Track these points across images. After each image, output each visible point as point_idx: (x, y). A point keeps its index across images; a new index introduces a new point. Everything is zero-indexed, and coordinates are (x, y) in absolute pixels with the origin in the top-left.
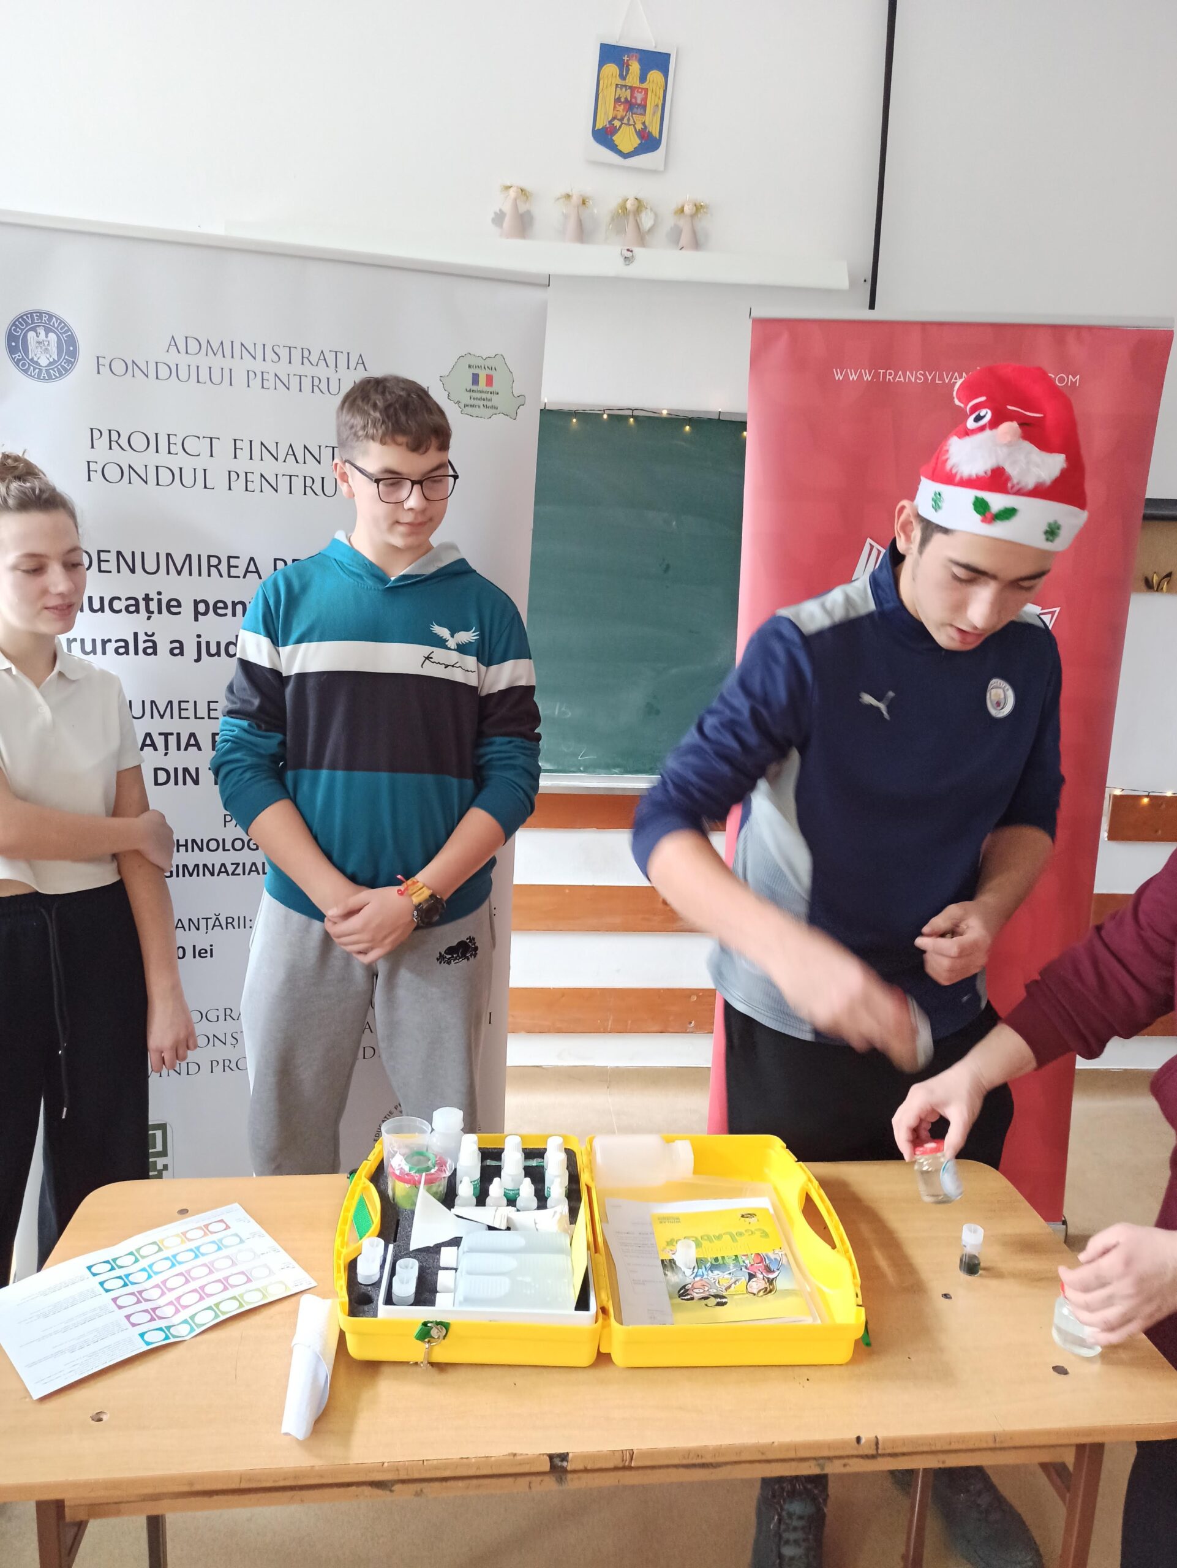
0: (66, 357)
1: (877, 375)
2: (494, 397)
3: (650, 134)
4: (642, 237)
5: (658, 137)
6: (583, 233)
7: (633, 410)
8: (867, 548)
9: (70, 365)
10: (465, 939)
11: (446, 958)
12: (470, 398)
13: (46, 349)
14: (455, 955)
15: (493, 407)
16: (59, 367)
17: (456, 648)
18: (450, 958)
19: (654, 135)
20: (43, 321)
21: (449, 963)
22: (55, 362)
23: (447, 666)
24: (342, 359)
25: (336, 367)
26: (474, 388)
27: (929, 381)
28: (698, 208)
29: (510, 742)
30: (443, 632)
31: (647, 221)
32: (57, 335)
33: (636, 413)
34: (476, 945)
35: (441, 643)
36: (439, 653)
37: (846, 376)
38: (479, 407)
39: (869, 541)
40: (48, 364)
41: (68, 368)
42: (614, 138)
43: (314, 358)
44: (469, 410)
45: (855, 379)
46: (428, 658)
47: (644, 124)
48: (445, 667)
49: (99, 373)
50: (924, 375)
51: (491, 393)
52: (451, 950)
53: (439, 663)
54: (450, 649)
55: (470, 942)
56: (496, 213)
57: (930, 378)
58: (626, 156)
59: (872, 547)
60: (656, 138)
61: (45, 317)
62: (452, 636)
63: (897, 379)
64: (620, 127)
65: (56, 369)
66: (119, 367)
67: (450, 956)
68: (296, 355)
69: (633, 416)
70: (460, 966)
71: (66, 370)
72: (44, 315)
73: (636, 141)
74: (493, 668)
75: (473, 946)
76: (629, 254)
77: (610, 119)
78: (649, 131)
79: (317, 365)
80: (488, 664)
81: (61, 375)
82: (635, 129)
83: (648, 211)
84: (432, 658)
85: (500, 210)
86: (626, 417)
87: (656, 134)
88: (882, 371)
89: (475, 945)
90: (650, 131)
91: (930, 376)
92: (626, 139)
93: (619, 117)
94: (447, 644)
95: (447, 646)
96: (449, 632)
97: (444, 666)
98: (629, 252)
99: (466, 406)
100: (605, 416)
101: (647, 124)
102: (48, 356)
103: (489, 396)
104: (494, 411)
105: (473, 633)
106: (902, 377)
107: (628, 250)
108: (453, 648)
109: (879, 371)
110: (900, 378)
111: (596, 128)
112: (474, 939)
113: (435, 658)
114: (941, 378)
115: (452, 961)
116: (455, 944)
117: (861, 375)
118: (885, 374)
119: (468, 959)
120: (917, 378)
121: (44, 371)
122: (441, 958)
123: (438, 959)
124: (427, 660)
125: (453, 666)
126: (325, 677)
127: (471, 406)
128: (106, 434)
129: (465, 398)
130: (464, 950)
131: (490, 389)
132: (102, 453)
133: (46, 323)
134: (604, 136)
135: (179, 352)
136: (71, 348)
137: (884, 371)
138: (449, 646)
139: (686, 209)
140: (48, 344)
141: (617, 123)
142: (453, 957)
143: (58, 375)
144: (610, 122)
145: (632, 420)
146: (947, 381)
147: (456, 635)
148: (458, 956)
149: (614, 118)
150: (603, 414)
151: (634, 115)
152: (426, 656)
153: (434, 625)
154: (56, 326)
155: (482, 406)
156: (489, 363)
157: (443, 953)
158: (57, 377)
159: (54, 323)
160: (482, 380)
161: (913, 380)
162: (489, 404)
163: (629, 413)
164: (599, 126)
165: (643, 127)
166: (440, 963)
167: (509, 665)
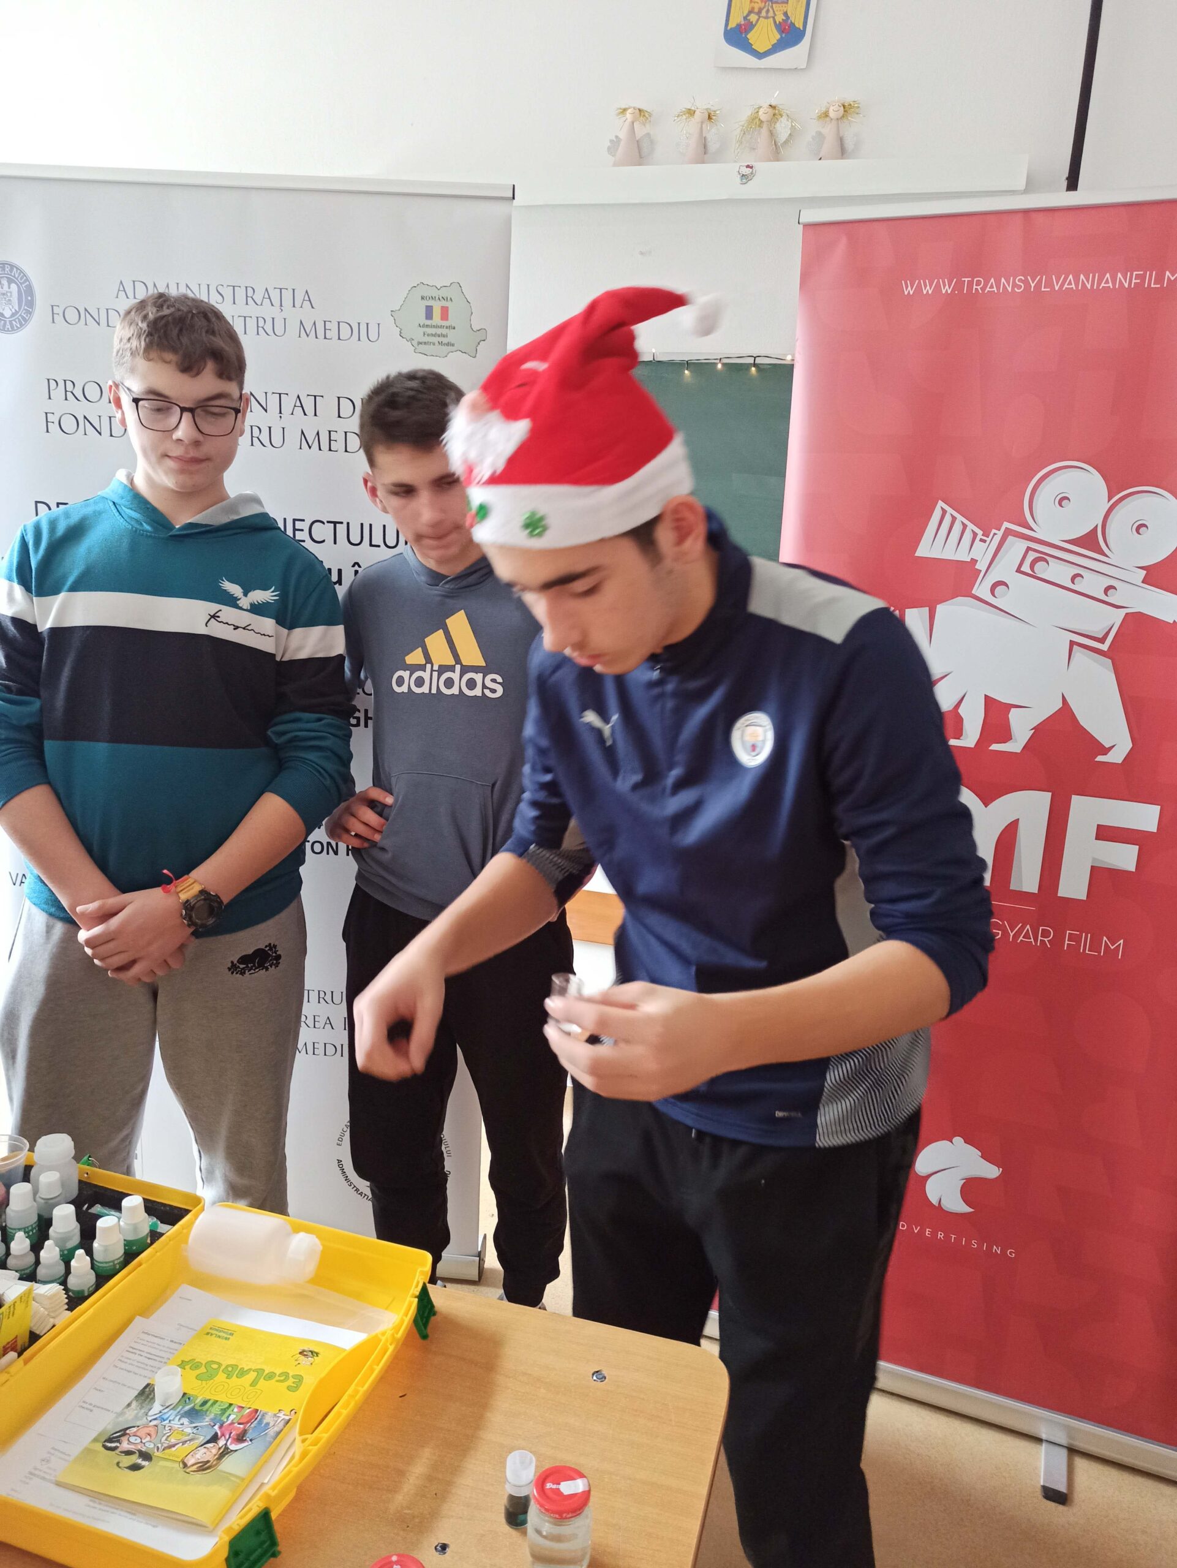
0: (26, 308)
1: (959, 285)
2: (450, 332)
3: (793, 24)
4: (777, 151)
5: (802, 29)
6: (704, 152)
7: (755, 358)
8: (937, 514)
9: (29, 315)
10: (263, 947)
11: (239, 967)
12: (424, 334)
13: (10, 300)
14: (249, 965)
15: (448, 344)
16: (20, 318)
17: (249, 608)
18: (244, 968)
19: (797, 26)
20: (6, 272)
21: (243, 973)
22: (16, 312)
23: (236, 628)
24: (287, 296)
25: (281, 306)
26: (429, 322)
27: (1032, 290)
28: (847, 109)
29: (320, 720)
30: (235, 589)
31: (783, 129)
32: (18, 285)
33: (758, 361)
34: (278, 953)
35: (231, 601)
36: (228, 613)
37: (919, 289)
38: (434, 344)
39: (941, 504)
40: (12, 315)
41: (27, 318)
42: (748, 36)
43: (258, 297)
44: (422, 348)
45: (930, 292)
46: (214, 617)
47: (786, 14)
48: (234, 629)
49: (53, 322)
50: (1026, 282)
51: (447, 328)
52: (244, 959)
53: (227, 623)
54: (241, 608)
55: (271, 949)
56: (611, 141)
57: (1033, 285)
58: (760, 56)
59: (944, 512)
60: (799, 29)
61: (8, 267)
62: (245, 595)
63: (988, 289)
64: (758, 20)
65: (17, 320)
66: (72, 315)
67: (245, 966)
68: (240, 294)
69: (755, 365)
70: (259, 977)
71: (26, 321)
72: (6, 266)
73: (775, 36)
74: (298, 632)
75: (274, 955)
76: (749, 171)
77: (745, 15)
78: (791, 22)
79: (261, 305)
80: (291, 627)
81: (21, 325)
82: (775, 22)
83: (785, 117)
84: (218, 617)
85: (617, 137)
86: (747, 367)
87: (799, 24)
88: (966, 279)
89: (276, 953)
90: (793, 21)
91: (1033, 283)
92: (764, 35)
93: (756, 10)
94: (238, 602)
95: (238, 605)
96: (242, 590)
97: (232, 627)
98: (749, 169)
99: (420, 343)
100: (719, 366)
101: (789, 15)
102: (11, 307)
103: (444, 331)
104: (450, 348)
105: (273, 592)
106: (995, 287)
107: (748, 166)
108: (245, 607)
109: (963, 279)
110: (992, 287)
111: (729, 28)
112: (275, 946)
113: (223, 616)
114: (1049, 284)
115: (247, 971)
116: (250, 951)
117: (938, 285)
118: (970, 284)
119: (267, 969)
120: (1015, 285)
121: (8, 323)
122: (233, 968)
123: (229, 969)
124: (212, 619)
125: (244, 628)
126: (88, 632)
127: (425, 343)
128: (61, 384)
129: (418, 334)
130: (262, 959)
131: (445, 323)
132: (59, 405)
133: (8, 274)
134: (737, 36)
135: (128, 298)
136: (29, 298)
137: (970, 279)
138: (240, 605)
139: (832, 114)
140: (11, 296)
141: (753, 18)
142: (247, 967)
143: (19, 326)
144: (745, 18)
145: (753, 369)
146: (1057, 288)
147: (250, 594)
148: (254, 965)
149: (751, 12)
150: (716, 364)
151: (774, 5)
152: (212, 614)
153: (224, 581)
154: (17, 276)
155: (437, 343)
156: (443, 293)
157: (235, 962)
158: (18, 328)
159: (14, 274)
160: (437, 313)
161: (1010, 289)
162: (445, 340)
163: (751, 361)
164: (732, 25)
165: (784, 18)
166: (232, 973)
167: (317, 631)
